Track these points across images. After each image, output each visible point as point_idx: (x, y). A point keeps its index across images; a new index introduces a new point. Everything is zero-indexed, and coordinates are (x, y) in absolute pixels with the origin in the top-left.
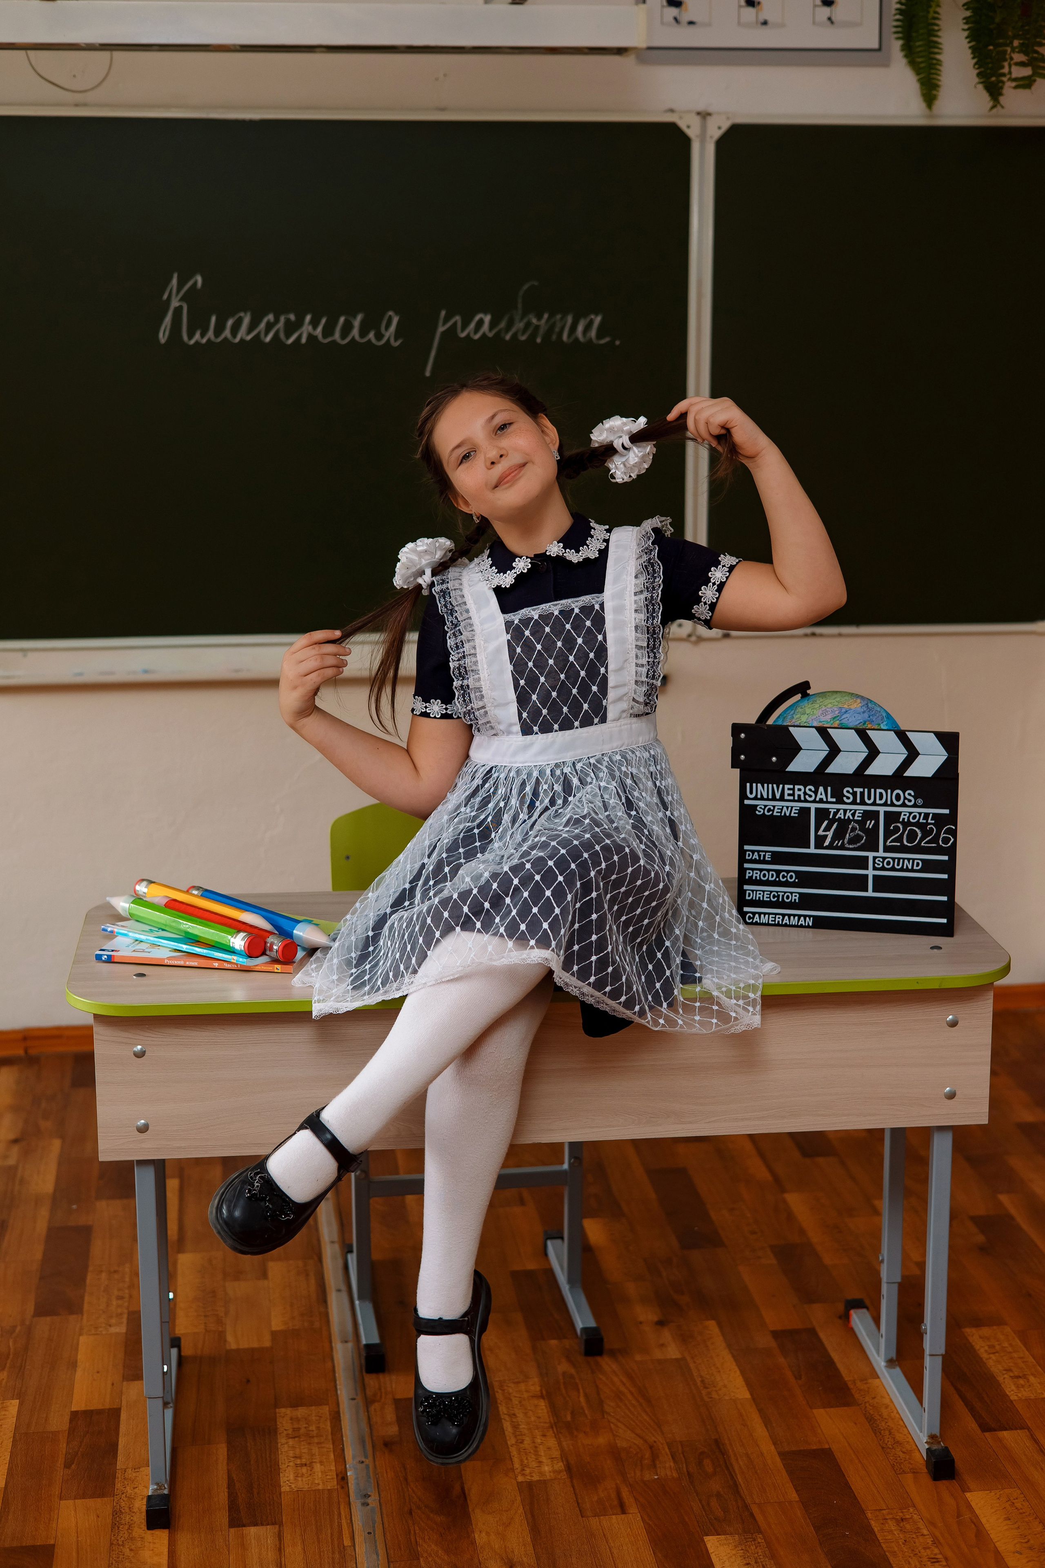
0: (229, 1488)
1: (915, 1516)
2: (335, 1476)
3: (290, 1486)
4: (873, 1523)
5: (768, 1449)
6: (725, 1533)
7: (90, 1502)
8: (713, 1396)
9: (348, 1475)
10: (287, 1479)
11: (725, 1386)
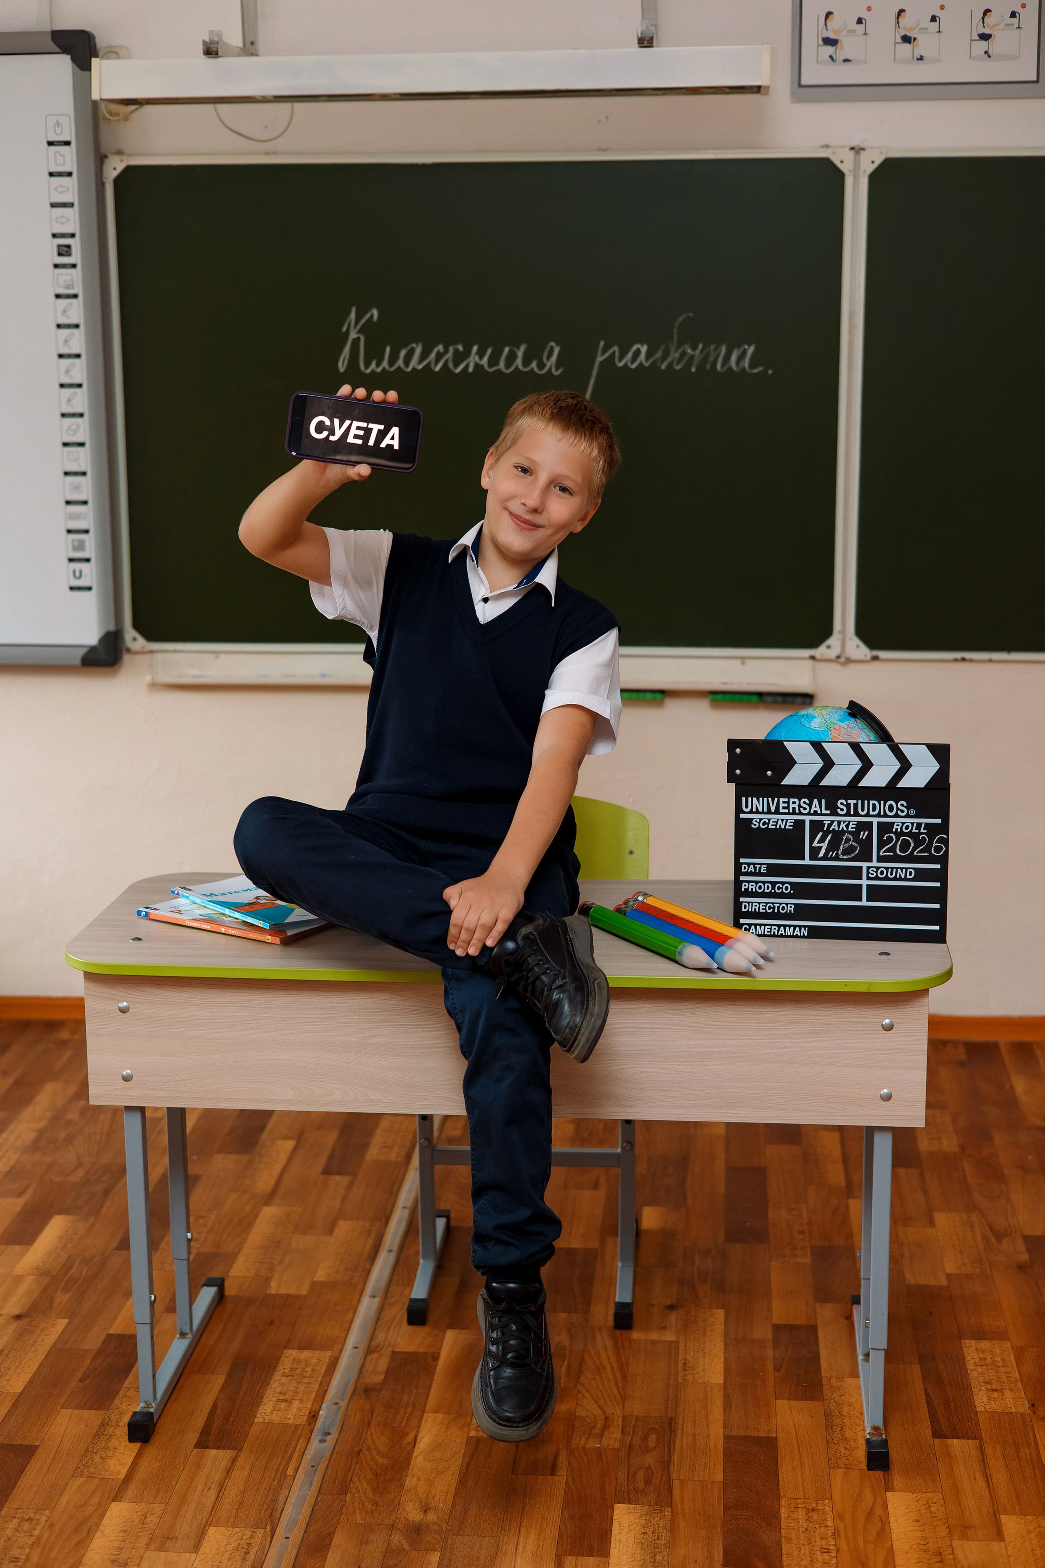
0: (209, 1414)
1: (827, 1508)
2: (308, 1414)
3: (264, 1418)
4: (783, 1510)
5: (717, 1432)
6: (637, 1502)
7: (86, 1413)
8: (688, 1379)
9: (320, 1413)
10: (264, 1411)
11: (704, 1371)
